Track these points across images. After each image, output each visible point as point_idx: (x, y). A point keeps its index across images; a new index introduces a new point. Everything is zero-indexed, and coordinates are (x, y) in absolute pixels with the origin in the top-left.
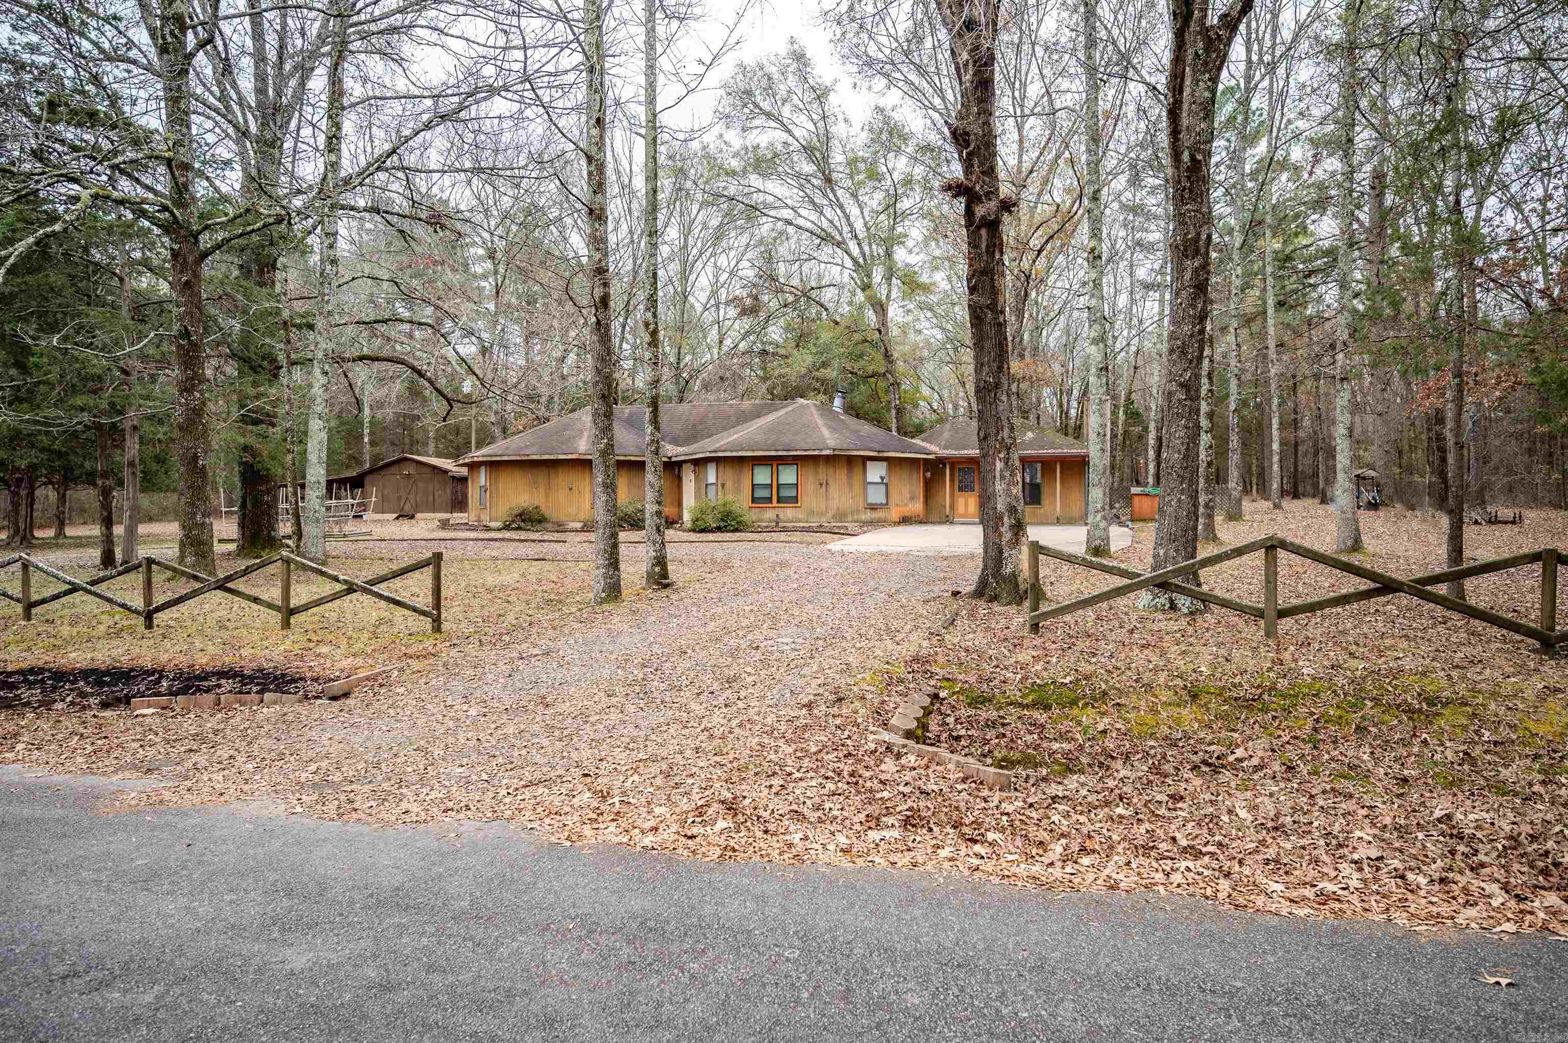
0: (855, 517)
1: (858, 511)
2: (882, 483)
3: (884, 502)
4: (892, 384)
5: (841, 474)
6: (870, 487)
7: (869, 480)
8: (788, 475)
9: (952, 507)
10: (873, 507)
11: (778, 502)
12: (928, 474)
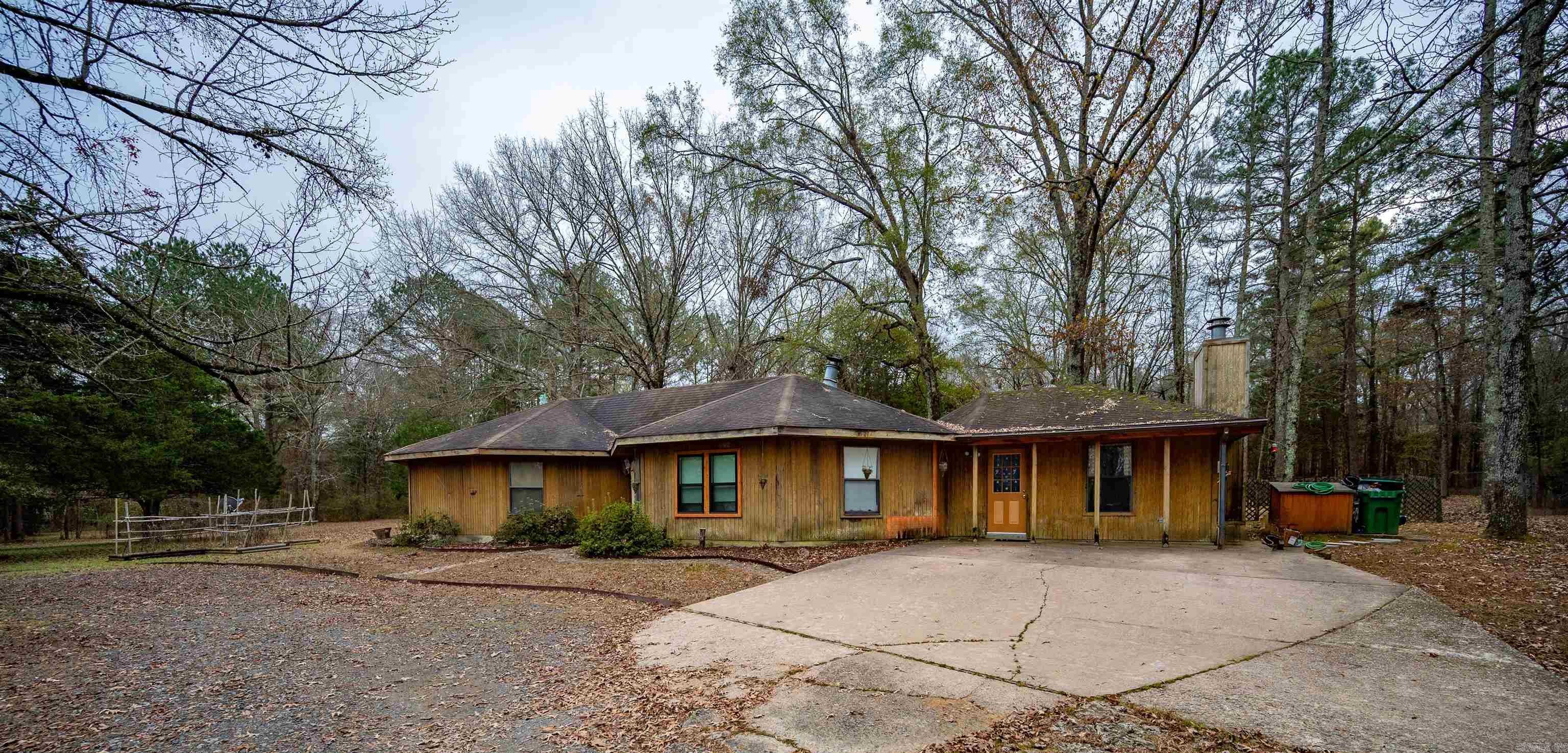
0: (825, 533)
1: (830, 523)
2: (867, 480)
3: (874, 508)
4: (928, 370)
5: (802, 465)
6: (848, 485)
7: (848, 475)
8: (725, 472)
9: (984, 515)
10: (855, 518)
11: (712, 510)
12: (944, 466)
